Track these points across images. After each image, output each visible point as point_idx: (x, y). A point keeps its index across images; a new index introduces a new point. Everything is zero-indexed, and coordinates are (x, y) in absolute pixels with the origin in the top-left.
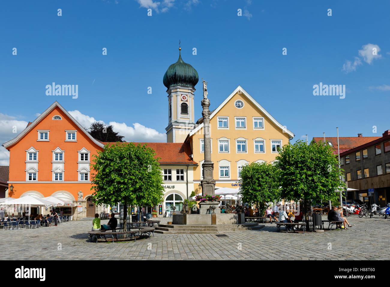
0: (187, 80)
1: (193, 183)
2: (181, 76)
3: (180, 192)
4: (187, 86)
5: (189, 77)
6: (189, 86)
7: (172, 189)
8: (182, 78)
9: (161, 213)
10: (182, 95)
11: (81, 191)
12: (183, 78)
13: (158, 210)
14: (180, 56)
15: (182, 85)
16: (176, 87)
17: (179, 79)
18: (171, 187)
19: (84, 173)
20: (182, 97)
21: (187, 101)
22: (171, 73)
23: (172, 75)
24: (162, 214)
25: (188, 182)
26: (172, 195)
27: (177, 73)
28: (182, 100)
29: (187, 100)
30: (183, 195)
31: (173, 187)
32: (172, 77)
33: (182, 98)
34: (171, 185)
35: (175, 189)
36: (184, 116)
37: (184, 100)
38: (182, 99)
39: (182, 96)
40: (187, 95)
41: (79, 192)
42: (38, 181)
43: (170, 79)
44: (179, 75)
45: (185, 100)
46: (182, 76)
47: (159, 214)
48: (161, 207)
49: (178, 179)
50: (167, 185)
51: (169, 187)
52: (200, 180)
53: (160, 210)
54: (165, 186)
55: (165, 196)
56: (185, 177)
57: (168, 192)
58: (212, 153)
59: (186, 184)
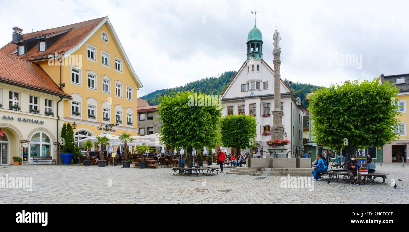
1: (63, 120)
3: (49, 131)
7: (39, 126)
13: (23, 154)
18: (39, 122)
24: (27, 160)
25: (60, 119)
26: (39, 134)
30: (52, 136)
31: (42, 123)
34: (39, 120)
35: (43, 126)
47: (24, 160)
48: (25, 149)
49: (46, 113)
50: (34, 119)
51: (36, 122)
52: (70, 118)
53: (25, 155)
54: (33, 120)
55: (31, 135)
56: (55, 112)
57: (34, 129)
58: (81, 86)
59: (56, 121)
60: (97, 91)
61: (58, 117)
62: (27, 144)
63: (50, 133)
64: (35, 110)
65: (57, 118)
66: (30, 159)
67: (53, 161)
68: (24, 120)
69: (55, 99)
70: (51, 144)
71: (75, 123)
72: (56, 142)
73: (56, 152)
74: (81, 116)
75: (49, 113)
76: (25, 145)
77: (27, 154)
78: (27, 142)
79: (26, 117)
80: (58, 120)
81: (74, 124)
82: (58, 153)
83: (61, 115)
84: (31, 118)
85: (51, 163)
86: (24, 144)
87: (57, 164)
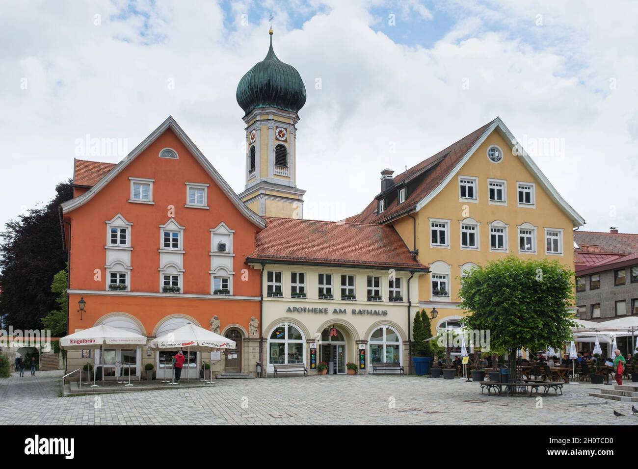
0: (288, 97)
1: (418, 306)
2: (279, 88)
3: (396, 324)
4: (287, 109)
5: (293, 92)
6: (290, 110)
7: (382, 318)
8: (280, 92)
9: (363, 366)
10: (277, 127)
11: (216, 316)
12: (282, 94)
13: (359, 359)
14: (271, 47)
15: (279, 107)
16: (267, 111)
17: (274, 94)
18: (380, 313)
19: (219, 278)
20: (277, 132)
21: (286, 141)
22: (261, 80)
23: (262, 85)
24: (365, 368)
25: (412, 305)
26: (381, 330)
27: (271, 83)
28: (277, 139)
29: (286, 139)
30: (401, 331)
31: (385, 313)
32: (261, 90)
33: (277, 134)
34: (380, 309)
35: (387, 318)
36: (281, 171)
37: (280, 139)
38: (278, 137)
39: (278, 130)
40: (286, 129)
41: (213, 319)
42: (131, 291)
43: (256, 92)
44: (275, 86)
45: (283, 139)
46: (281, 88)
47: (361, 368)
48: (362, 353)
49: (391, 299)
50: (373, 309)
51: (376, 313)
52: (429, 302)
53: (362, 359)
54: (371, 311)
55: (370, 332)
56: (404, 295)
57: (374, 324)
58: (449, 248)
59: (406, 309)
60: (479, 250)
61: (409, 302)
62: (364, 345)
63: (397, 326)
64: (374, 296)
65: (408, 304)
66: (369, 366)
67: (401, 370)
68: (360, 312)
69: (404, 276)
70: (400, 343)
71: (434, 309)
72: (407, 340)
73: (408, 356)
74: (449, 296)
75: (396, 298)
76: (362, 347)
77: (364, 360)
78: (364, 342)
79: (362, 308)
80: (409, 307)
81: (434, 311)
82: (410, 358)
83: (414, 299)
84: (369, 308)
85: (399, 372)
86: (360, 345)
87: (409, 374)
